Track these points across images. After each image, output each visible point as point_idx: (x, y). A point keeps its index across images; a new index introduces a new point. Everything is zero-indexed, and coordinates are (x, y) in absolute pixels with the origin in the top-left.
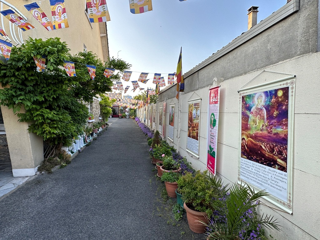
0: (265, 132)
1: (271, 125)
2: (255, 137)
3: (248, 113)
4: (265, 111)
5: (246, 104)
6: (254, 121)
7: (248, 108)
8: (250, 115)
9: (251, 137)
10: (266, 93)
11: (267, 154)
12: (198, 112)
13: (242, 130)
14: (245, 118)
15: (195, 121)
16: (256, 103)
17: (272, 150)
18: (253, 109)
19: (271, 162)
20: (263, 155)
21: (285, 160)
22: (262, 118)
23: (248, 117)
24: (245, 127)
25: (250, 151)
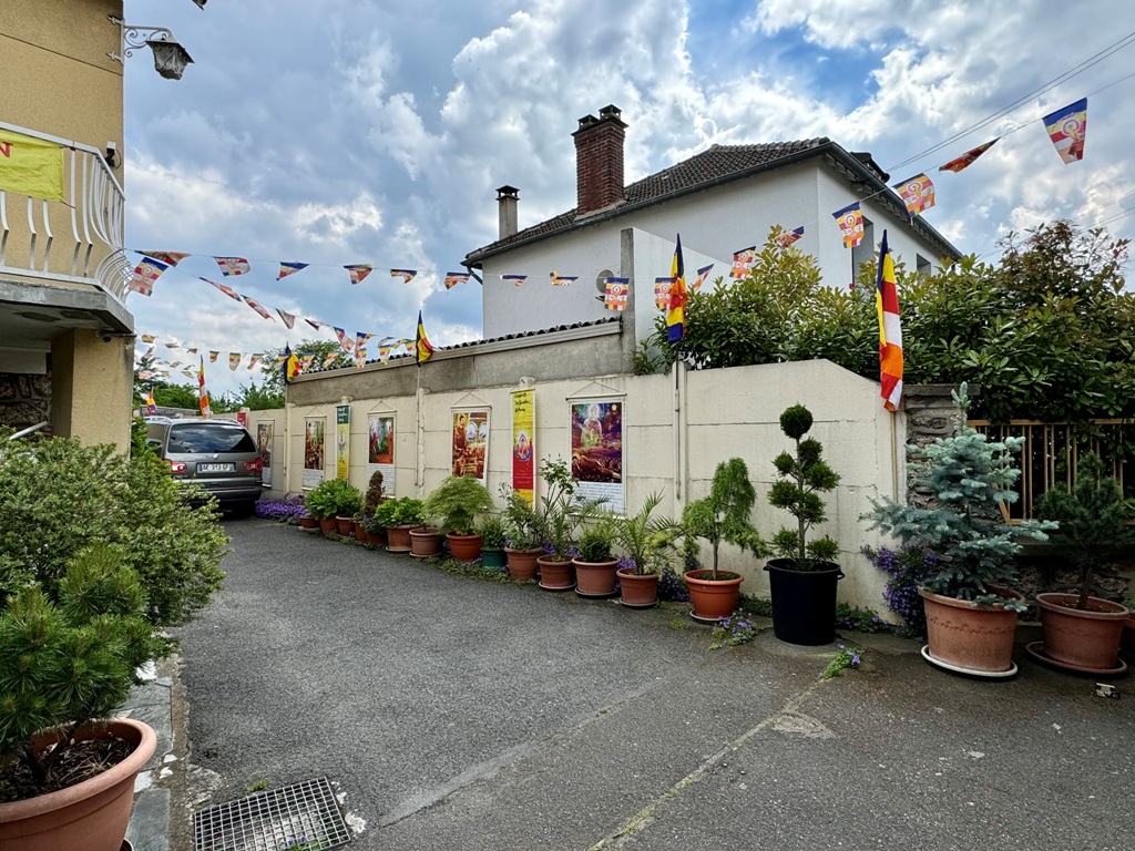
0: (601, 447)
1: (606, 439)
2: (589, 454)
3: (580, 426)
4: (600, 424)
5: (577, 415)
6: (588, 436)
7: (581, 421)
8: (583, 429)
9: (585, 454)
10: (601, 405)
11: (603, 470)
12: (484, 429)
13: (573, 447)
14: (577, 432)
15: (473, 446)
16: (590, 414)
17: (607, 465)
18: (586, 421)
19: (606, 478)
20: (598, 472)
21: (620, 472)
22: (597, 432)
23: (581, 431)
24: (577, 443)
25: (584, 471)
